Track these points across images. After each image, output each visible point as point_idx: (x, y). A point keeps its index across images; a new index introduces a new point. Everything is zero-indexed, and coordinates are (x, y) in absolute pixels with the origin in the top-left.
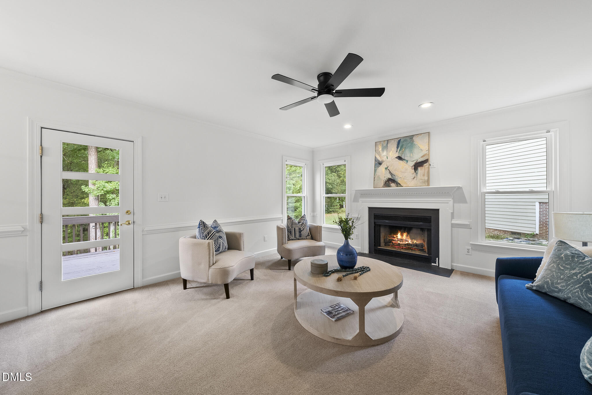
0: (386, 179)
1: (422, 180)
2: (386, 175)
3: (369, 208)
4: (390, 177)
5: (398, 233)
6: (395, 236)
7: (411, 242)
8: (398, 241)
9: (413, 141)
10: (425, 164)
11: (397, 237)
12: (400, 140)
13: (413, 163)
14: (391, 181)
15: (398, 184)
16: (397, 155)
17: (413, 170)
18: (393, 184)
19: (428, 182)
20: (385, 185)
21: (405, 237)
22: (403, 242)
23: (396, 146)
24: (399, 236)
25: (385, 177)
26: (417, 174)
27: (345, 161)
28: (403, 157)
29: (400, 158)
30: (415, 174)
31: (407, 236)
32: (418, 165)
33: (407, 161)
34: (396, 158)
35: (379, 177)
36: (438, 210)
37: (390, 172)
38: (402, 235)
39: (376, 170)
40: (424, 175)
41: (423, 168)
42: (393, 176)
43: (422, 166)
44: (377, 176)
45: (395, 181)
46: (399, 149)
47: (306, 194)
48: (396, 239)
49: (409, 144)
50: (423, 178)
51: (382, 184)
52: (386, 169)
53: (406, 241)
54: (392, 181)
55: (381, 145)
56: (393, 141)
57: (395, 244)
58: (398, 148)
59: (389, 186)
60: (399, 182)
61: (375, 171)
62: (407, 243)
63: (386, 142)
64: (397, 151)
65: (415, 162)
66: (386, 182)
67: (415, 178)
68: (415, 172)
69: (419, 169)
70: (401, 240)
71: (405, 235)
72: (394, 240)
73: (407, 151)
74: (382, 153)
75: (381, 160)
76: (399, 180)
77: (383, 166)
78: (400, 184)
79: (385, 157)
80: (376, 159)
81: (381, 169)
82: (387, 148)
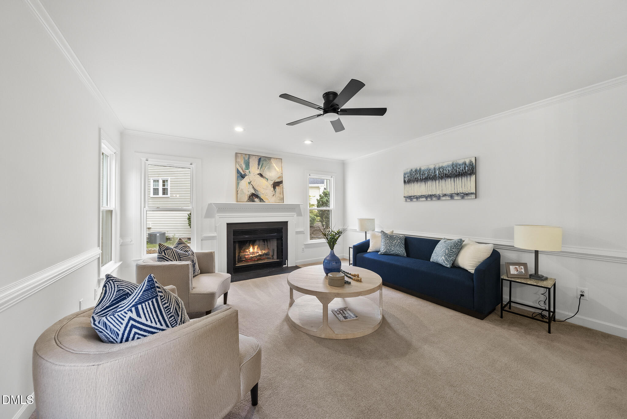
0: (249, 193)
1: (279, 197)
2: (249, 190)
3: (228, 224)
4: (254, 192)
5: (250, 247)
6: (247, 251)
7: (261, 253)
8: (250, 255)
10: (281, 185)
11: (249, 251)
12: (261, 158)
13: (272, 183)
14: (254, 196)
15: (261, 200)
16: (259, 172)
17: (273, 188)
18: (257, 199)
19: (283, 199)
20: (249, 200)
21: (256, 249)
22: (254, 254)
23: (257, 163)
24: (251, 250)
25: (249, 192)
28: (263, 175)
29: (261, 175)
30: (274, 192)
31: (258, 248)
32: (275, 185)
33: (267, 179)
34: (258, 174)
36: (287, 222)
37: (253, 187)
38: (254, 249)
40: (280, 194)
42: (257, 192)
43: (279, 186)
44: (240, 189)
45: (259, 196)
47: (114, 207)
48: (249, 253)
49: (268, 165)
50: (280, 196)
51: (246, 198)
52: (249, 183)
53: (257, 253)
54: (256, 196)
55: (243, 158)
56: (254, 157)
57: (247, 258)
58: (259, 165)
59: (254, 201)
60: (262, 197)
61: (238, 184)
62: (258, 254)
63: (248, 156)
64: (258, 168)
65: (274, 181)
66: (250, 197)
67: (274, 196)
68: (274, 190)
69: (277, 187)
70: (253, 253)
71: (256, 247)
72: (246, 255)
73: (267, 170)
74: (244, 166)
75: (243, 173)
76: (262, 196)
77: (246, 180)
78: (262, 199)
79: (248, 171)
80: (238, 171)
81: (244, 183)
82: (249, 163)
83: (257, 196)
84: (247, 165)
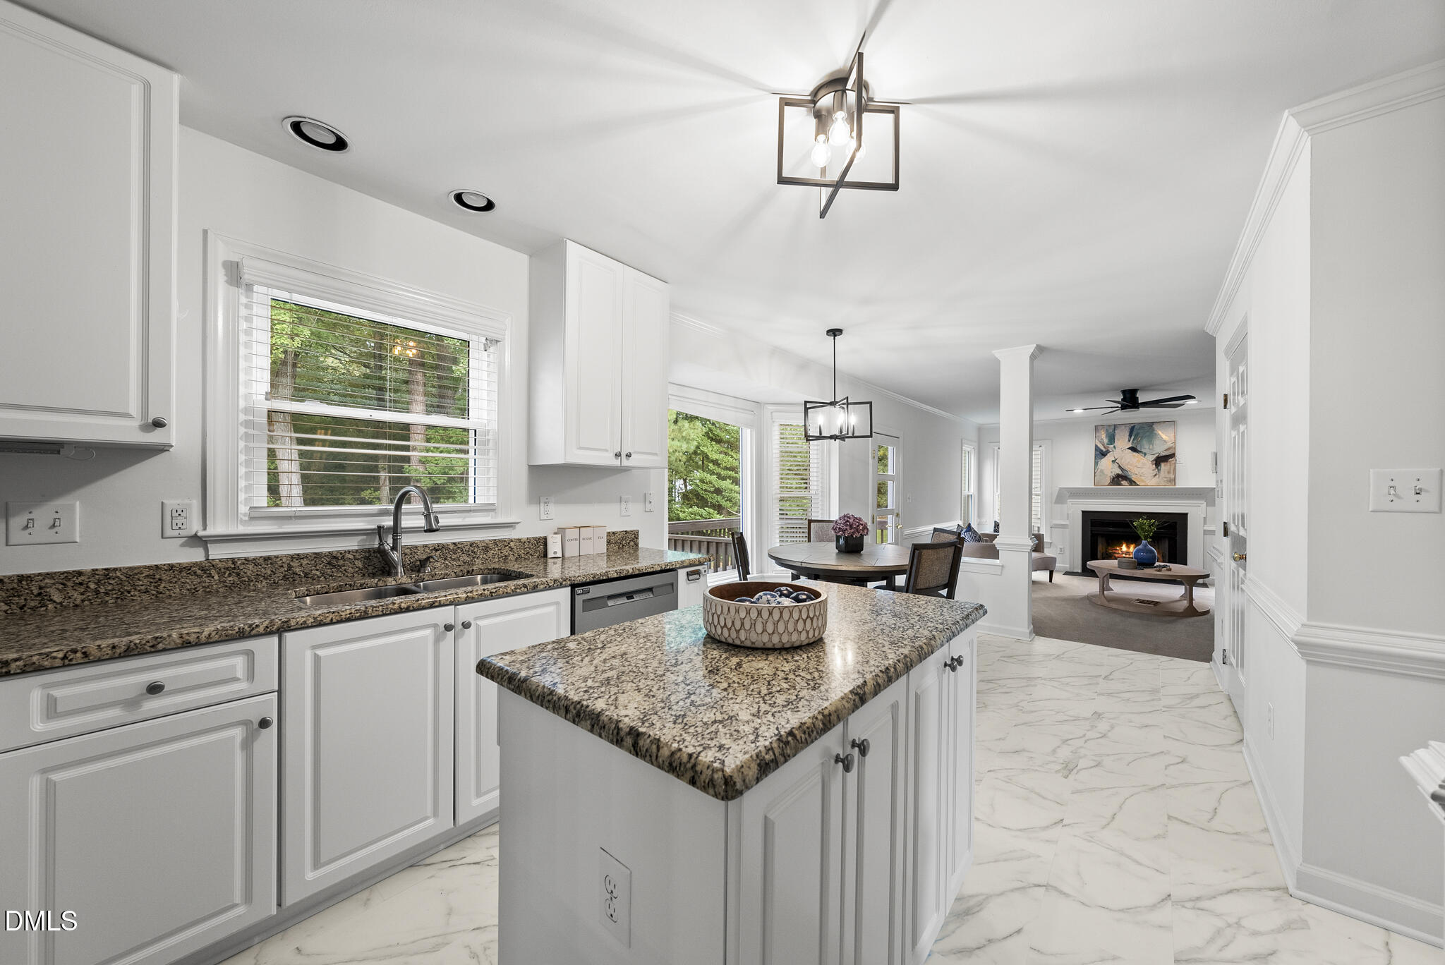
0: (1113, 475)
1: (1166, 478)
2: (1113, 470)
3: (1085, 514)
4: (1120, 472)
5: (1123, 545)
6: (1118, 548)
9: (1153, 430)
10: (1170, 460)
11: (1122, 549)
12: (1134, 426)
13: (1155, 457)
14: (1121, 478)
15: (1132, 482)
16: (1130, 445)
17: (1154, 466)
18: (1125, 481)
19: (1174, 481)
20: (1112, 483)
23: (1127, 434)
24: (1124, 548)
25: (1112, 473)
26: (1159, 470)
27: (1040, 447)
28: (1139, 449)
29: (1133, 449)
30: (1156, 470)
32: (1159, 461)
33: (1145, 454)
34: (1129, 449)
35: (1102, 471)
36: (1187, 514)
37: (1120, 466)
38: (1128, 547)
39: (1098, 462)
40: (1169, 472)
41: (1168, 464)
42: (1125, 472)
43: (1167, 462)
44: (1099, 470)
45: (1128, 478)
46: (1133, 437)
47: (972, 491)
48: (1120, 552)
49: (1148, 434)
50: (1168, 476)
51: (1108, 480)
52: (1113, 461)
54: (1123, 478)
55: (1105, 431)
56: (1122, 427)
57: (1118, 558)
58: (1130, 436)
59: (1120, 485)
61: (1096, 464)
63: (1113, 427)
64: (1129, 441)
65: (1157, 455)
66: (1114, 478)
67: (1157, 476)
68: (1157, 468)
69: (1163, 464)
70: (1127, 553)
71: (1133, 546)
72: (1117, 554)
73: (1145, 442)
74: (1106, 441)
75: (1104, 450)
76: (1134, 478)
77: (1109, 457)
78: (1134, 482)
79: (1112, 446)
80: (1097, 448)
81: (1106, 463)
82: (1114, 436)
83: (1125, 478)
84: (1112, 439)
